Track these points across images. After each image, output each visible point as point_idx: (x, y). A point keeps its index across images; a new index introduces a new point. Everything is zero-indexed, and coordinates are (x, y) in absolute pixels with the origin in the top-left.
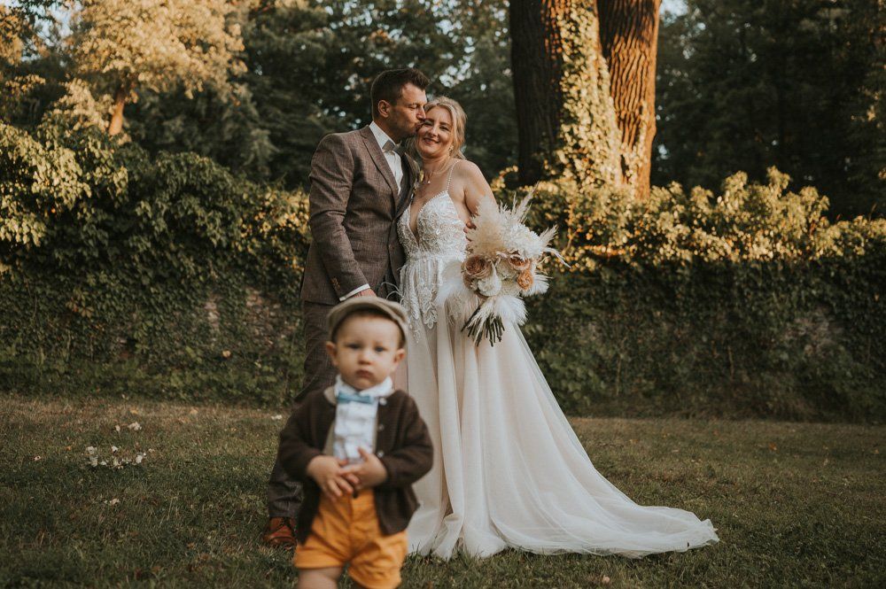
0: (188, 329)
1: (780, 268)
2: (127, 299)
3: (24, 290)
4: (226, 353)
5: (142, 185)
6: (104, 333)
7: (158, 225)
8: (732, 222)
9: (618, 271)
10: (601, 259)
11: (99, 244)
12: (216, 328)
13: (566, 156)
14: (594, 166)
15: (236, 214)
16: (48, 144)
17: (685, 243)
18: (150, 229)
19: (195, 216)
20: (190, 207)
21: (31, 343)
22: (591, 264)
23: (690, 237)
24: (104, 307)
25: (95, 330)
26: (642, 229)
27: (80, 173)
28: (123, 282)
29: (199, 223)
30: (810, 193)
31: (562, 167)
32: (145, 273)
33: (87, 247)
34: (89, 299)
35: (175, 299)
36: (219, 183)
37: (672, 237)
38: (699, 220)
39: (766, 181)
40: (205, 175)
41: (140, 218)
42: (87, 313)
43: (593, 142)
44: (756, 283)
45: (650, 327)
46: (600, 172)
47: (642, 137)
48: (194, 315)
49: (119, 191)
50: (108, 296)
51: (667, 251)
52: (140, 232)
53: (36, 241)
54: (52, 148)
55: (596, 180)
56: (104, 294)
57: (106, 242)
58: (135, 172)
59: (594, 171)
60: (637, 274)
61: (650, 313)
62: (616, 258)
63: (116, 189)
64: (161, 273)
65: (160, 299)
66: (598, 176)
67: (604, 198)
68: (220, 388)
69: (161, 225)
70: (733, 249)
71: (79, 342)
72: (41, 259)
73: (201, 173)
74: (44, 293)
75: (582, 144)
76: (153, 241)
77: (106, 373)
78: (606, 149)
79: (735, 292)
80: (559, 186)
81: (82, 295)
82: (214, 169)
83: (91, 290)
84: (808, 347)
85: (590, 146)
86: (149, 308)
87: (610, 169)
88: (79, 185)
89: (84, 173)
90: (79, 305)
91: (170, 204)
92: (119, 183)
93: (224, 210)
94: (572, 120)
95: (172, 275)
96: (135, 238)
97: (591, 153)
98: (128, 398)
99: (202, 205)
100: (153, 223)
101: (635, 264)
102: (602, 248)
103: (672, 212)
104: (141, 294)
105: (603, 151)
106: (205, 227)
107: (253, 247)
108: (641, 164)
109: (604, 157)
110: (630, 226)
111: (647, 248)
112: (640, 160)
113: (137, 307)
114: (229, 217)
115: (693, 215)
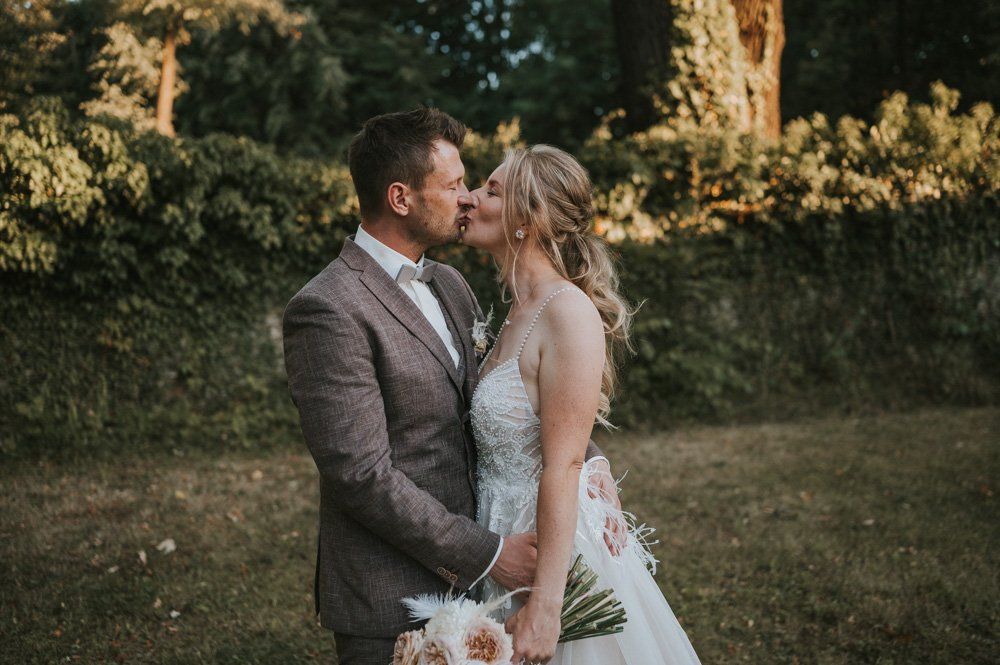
0: (249, 352)
1: (949, 209)
2: (171, 325)
3: (45, 325)
5: (167, 182)
6: (148, 367)
7: (193, 231)
8: (889, 158)
9: (753, 232)
10: (730, 218)
11: (125, 262)
13: (683, 88)
14: (715, 99)
15: (288, 204)
16: (45, 141)
17: (834, 190)
18: (183, 238)
19: (237, 215)
20: (231, 203)
21: (63, 388)
22: (718, 224)
23: (839, 182)
24: (145, 336)
25: (138, 366)
26: (780, 178)
27: (89, 174)
28: (162, 304)
29: (244, 223)
30: (983, 112)
31: (675, 103)
32: (188, 291)
33: (112, 268)
34: (125, 329)
35: (229, 317)
36: (262, 169)
37: (817, 184)
38: (850, 161)
39: (932, 101)
40: (243, 161)
41: (170, 226)
42: (125, 346)
43: (711, 66)
44: (918, 231)
45: (793, 297)
46: (722, 106)
47: (769, 52)
48: (253, 335)
49: (139, 194)
50: (148, 322)
51: (811, 201)
52: (173, 243)
53: (47, 267)
54: (50, 145)
55: (719, 116)
56: (143, 321)
57: (134, 260)
58: (156, 166)
59: (717, 105)
60: (778, 235)
61: (793, 280)
62: (750, 217)
63: (134, 191)
64: (207, 288)
65: (211, 320)
66: (720, 111)
67: (732, 144)
69: (196, 231)
70: (892, 192)
71: (121, 380)
72: (59, 286)
73: (239, 159)
74: (70, 326)
75: (699, 72)
76: (192, 251)
77: (153, 421)
78: (729, 75)
79: (895, 246)
80: (675, 129)
81: (116, 326)
82: (255, 151)
83: (126, 318)
84: (982, 305)
85: (709, 72)
86: (198, 333)
87: (733, 100)
88: (90, 191)
89: (95, 173)
90: (114, 337)
91: (205, 204)
92: (137, 184)
93: (272, 203)
94: (686, 41)
95: (221, 289)
96: (167, 251)
97: (709, 81)
98: (181, 454)
99: (245, 197)
100: (187, 230)
101: (774, 223)
102: (731, 205)
103: (816, 152)
104: (187, 315)
105: (725, 77)
106: (251, 228)
107: (314, 243)
108: (769, 87)
109: (726, 85)
110: (765, 176)
111: (787, 201)
112: (769, 81)
113: (185, 332)
114: (281, 211)
115: (842, 154)
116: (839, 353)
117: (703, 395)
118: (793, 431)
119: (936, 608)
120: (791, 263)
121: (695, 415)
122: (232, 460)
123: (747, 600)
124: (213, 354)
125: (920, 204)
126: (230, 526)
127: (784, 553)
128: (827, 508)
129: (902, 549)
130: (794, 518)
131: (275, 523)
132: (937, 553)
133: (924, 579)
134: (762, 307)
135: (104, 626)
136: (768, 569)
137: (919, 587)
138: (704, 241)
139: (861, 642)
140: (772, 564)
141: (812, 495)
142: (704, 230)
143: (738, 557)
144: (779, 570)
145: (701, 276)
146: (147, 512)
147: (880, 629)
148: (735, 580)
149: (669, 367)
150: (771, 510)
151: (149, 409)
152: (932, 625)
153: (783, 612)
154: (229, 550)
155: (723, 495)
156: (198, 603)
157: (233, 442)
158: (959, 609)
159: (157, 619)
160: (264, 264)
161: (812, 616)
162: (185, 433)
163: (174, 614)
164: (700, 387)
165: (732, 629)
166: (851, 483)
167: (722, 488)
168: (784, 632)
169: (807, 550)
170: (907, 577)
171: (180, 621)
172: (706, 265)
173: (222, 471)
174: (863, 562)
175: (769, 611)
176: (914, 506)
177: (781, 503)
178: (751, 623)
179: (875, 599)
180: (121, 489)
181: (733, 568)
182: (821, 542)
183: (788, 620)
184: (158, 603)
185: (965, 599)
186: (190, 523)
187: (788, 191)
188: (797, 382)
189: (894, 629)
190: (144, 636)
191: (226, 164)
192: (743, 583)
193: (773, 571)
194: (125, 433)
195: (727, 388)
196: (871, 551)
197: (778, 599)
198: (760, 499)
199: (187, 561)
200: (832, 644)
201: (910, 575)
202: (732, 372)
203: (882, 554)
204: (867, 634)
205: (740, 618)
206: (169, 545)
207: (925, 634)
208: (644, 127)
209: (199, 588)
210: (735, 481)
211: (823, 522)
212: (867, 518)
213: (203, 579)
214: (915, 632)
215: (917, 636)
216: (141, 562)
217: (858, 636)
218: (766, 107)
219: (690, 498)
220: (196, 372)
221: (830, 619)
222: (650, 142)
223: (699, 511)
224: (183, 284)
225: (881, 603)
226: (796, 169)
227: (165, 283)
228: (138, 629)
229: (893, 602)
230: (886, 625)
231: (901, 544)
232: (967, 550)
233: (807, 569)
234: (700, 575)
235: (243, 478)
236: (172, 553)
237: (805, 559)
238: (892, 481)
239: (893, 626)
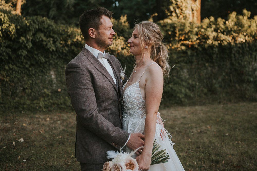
0: (45, 82)
2: (21, 73)
4: (59, 90)
5: (21, 30)
6: (14, 86)
7: (29, 45)
8: (231, 30)
9: (193, 50)
10: (187, 46)
12: (55, 81)
13: (174, 8)
14: (183, 12)
15: (58, 38)
17: (216, 39)
19: (42, 40)
20: (40, 37)
22: (183, 48)
23: (217, 36)
24: (13, 77)
25: (11, 85)
26: (201, 35)
28: (19, 67)
29: (44, 43)
31: (171, 12)
32: (27, 63)
33: (3, 56)
34: (7, 74)
35: (39, 71)
36: (50, 27)
37: (211, 37)
38: (220, 30)
39: (243, 15)
40: (45, 24)
41: (22, 43)
42: (7, 79)
43: (182, 2)
44: (239, 51)
45: (204, 69)
48: (46, 77)
49: (12, 33)
50: (14, 72)
51: (210, 42)
52: (23, 48)
55: (184, 16)
56: (13, 72)
57: (10, 53)
58: (18, 25)
59: (183, 13)
60: (200, 51)
61: (204, 64)
62: (192, 46)
63: (11, 33)
64: (33, 62)
65: (33, 72)
66: (184, 15)
67: (188, 25)
68: (58, 105)
69: (30, 45)
70: (232, 40)
71: (6, 90)
73: (43, 24)
75: (178, 3)
76: (28, 51)
77: (15, 103)
78: (187, 4)
79: (233, 55)
80: (171, 19)
81: (4, 73)
82: (48, 21)
83: (7, 71)
85: (181, 4)
86: (29, 76)
87: (188, 12)
90: (4, 77)
91: (33, 37)
92: (12, 30)
93: (53, 37)
95: (37, 63)
96: (21, 51)
97: (181, 6)
98: (24, 113)
99: (45, 35)
100: (27, 45)
101: (199, 48)
102: (187, 42)
103: (211, 28)
104: (26, 71)
105: (185, 5)
106: (47, 45)
107: (65, 50)
108: (198, 9)
109: (186, 8)
110: (197, 34)
111: (203, 42)
112: (198, 7)
113: (25, 76)
114: (56, 40)
115: (218, 29)
116: (217, 86)
117: (179, 97)
118: (205, 108)
119: (247, 159)
120: (204, 59)
121: (177, 103)
122: (40, 115)
123: (193, 157)
124: (34, 83)
125: (240, 43)
126: (40, 134)
127: (204, 143)
128: (215, 130)
129: (236, 142)
130: (206, 133)
131: (54, 134)
132: (246, 143)
133: (243, 151)
134: (196, 72)
135: (3, 164)
136: (199, 148)
137: (242, 153)
138: (179, 52)
139: (226, 169)
140: (200, 146)
141: (211, 126)
142: (179, 49)
143: (191, 144)
144: (202, 148)
145: (178, 62)
146: (15, 130)
147: (231, 165)
148: (190, 151)
149: (169, 89)
150: (199, 131)
151: (14, 99)
152: (246, 164)
153: (204, 160)
154: (40, 142)
155: (185, 126)
156: (31, 157)
157: (40, 109)
158: (253, 159)
159: (19, 162)
160: (50, 56)
161: (212, 161)
162: (25, 106)
163: (24, 161)
164: (178, 95)
165: (190, 165)
166: (222, 123)
167: (185, 124)
168: (205, 166)
169: (210, 142)
170: (238, 150)
171: (26, 163)
172: (180, 59)
173: (37, 118)
174: (226, 146)
175: (200, 160)
176: (239, 130)
177: (202, 128)
178: (195, 163)
179: (230, 156)
180: (6, 123)
181: (189, 147)
182: (214, 140)
183: (206, 162)
184: (19, 157)
185: (255, 156)
186: (28, 133)
187: (203, 39)
188: (205, 94)
189: (236, 165)
190: (16, 167)
191: (39, 25)
192: (192, 152)
193: (201, 148)
194: (7, 106)
195: (186, 96)
196: (228, 142)
197: (203, 156)
198: (196, 127)
199: (28, 145)
200: (218, 169)
201: (239, 149)
202: (187, 91)
203: (231, 143)
204: (228, 166)
205: (192, 162)
206: (22, 140)
207: (244, 166)
208: (163, 19)
209: (32, 153)
210: (189, 122)
211: (214, 134)
212: (226, 133)
213: (33, 150)
214: (241, 166)
215: (242, 167)
216: (13, 145)
217: (226, 167)
218: (197, 14)
219: (176, 127)
220: (29, 88)
221: (217, 162)
222: (164, 23)
223: (179, 131)
224: (25, 61)
225: (232, 157)
226: (205, 32)
227: (20, 60)
228: (13, 165)
229: (235, 157)
230: (233, 164)
231: (236, 141)
232: (255, 142)
233: (210, 148)
234: (180, 149)
235: (44, 120)
236: (23, 142)
237: (210, 145)
238: (233, 123)
239: (235, 164)
